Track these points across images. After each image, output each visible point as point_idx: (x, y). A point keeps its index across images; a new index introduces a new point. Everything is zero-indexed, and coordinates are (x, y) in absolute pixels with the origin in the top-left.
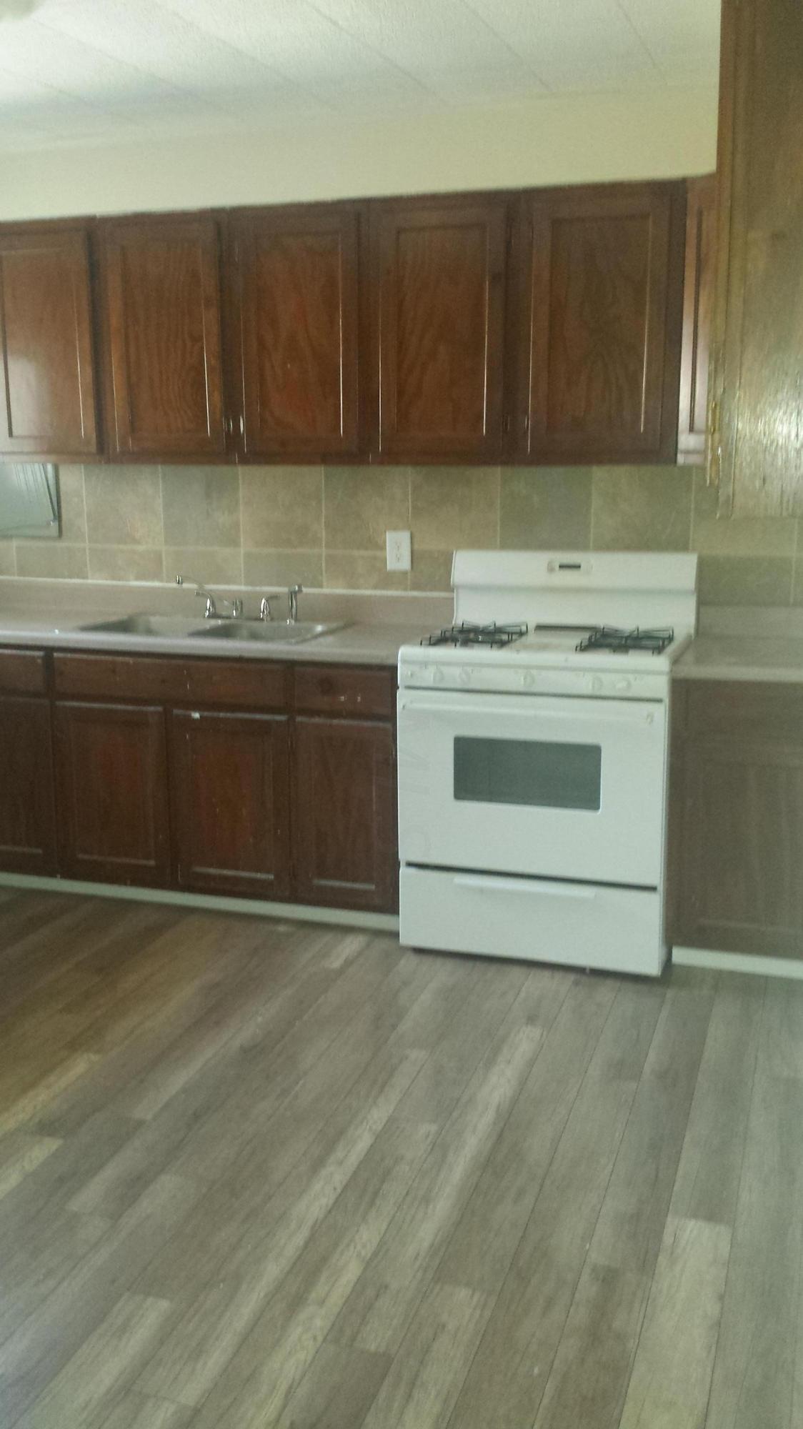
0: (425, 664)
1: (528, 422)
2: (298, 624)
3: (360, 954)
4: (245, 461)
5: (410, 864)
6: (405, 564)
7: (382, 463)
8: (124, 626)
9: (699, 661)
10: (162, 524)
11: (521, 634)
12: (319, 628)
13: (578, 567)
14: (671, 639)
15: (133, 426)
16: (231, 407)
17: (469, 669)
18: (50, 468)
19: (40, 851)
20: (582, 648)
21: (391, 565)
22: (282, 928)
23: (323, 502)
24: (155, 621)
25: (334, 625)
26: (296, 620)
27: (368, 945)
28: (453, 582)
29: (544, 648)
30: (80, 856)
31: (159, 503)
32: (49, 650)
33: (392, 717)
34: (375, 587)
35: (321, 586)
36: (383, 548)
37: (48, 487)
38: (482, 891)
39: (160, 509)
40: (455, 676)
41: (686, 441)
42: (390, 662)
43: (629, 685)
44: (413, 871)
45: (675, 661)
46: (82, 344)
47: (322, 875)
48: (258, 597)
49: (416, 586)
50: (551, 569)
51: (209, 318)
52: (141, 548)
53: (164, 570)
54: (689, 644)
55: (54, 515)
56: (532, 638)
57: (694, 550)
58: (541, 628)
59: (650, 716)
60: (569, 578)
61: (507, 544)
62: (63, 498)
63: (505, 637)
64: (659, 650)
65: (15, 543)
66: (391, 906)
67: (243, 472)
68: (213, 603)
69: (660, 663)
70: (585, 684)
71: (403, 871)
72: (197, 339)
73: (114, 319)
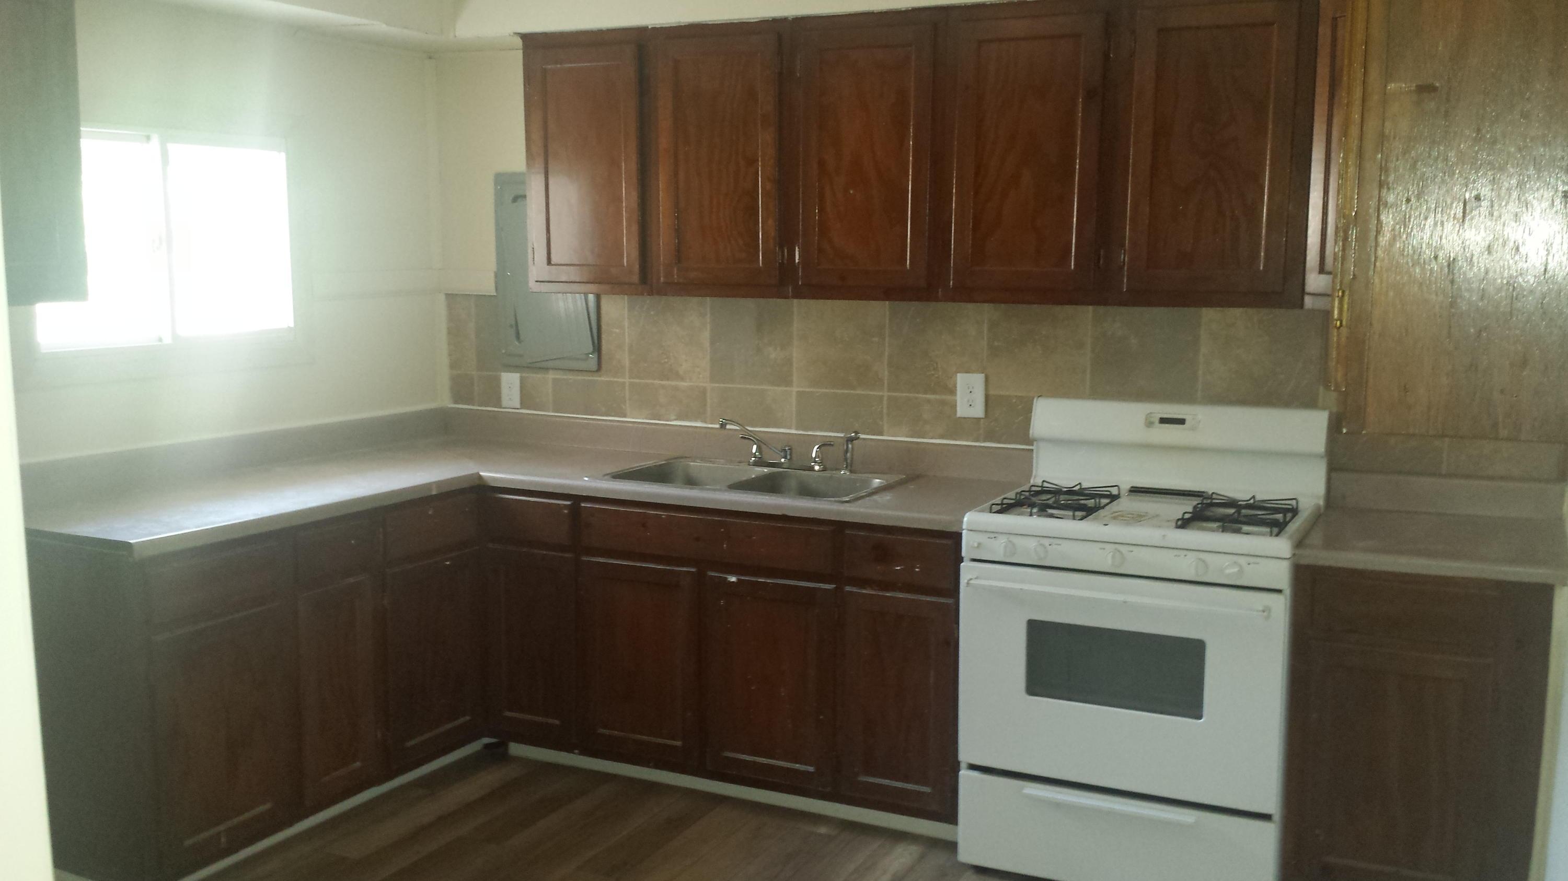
0: (995, 534)
1: (1125, 258)
2: (854, 476)
3: (911, 869)
4: (798, 295)
5: (973, 767)
6: (978, 411)
7: (953, 300)
8: (660, 474)
9: (1330, 543)
10: (708, 357)
11: (1113, 498)
12: (877, 482)
13: (1181, 422)
14: (1294, 511)
15: (679, 255)
16: (786, 237)
17: (1046, 542)
18: (591, 297)
19: (557, 722)
20: (1184, 524)
21: (962, 411)
22: (823, 830)
23: (887, 339)
24: (695, 466)
25: (894, 478)
26: (851, 472)
27: (922, 857)
28: (1033, 433)
29: (1138, 518)
30: (602, 731)
31: (706, 335)
32: (577, 499)
33: (954, 591)
34: (942, 437)
35: (881, 434)
36: (953, 392)
37: (589, 318)
38: (1058, 805)
39: (707, 344)
40: (1028, 549)
41: (1315, 281)
42: (954, 529)
43: (1241, 572)
44: (975, 774)
45: (1299, 544)
46: (628, 166)
47: (868, 773)
48: (811, 441)
49: (990, 437)
50: (1149, 424)
51: (765, 139)
52: (683, 384)
53: (709, 409)
54: (1318, 517)
55: (593, 343)
56: (1126, 504)
57: (1324, 409)
58: (1136, 491)
59: (1267, 610)
60: (1171, 434)
61: (1098, 393)
62: (604, 327)
63: (1091, 503)
64: (1278, 527)
65: (551, 375)
66: (949, 815)
67: (798, 306)
68: (759, 448)
69: (1281, 546)
70: (1186, 567)
71: (964, 773)
72: (752, 162)
73: (664, 141)
